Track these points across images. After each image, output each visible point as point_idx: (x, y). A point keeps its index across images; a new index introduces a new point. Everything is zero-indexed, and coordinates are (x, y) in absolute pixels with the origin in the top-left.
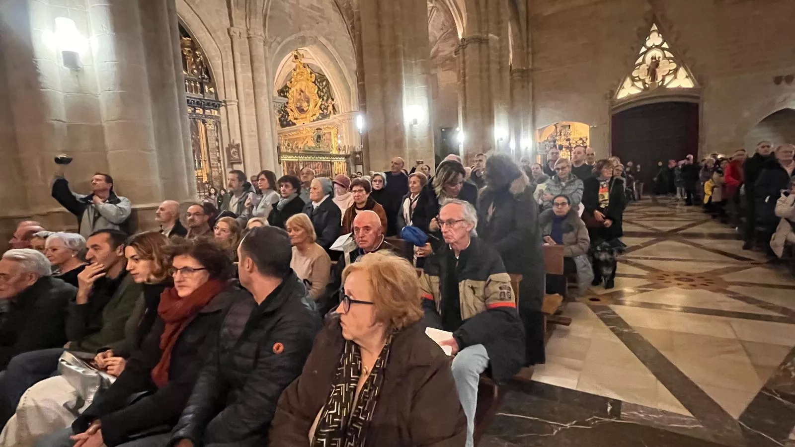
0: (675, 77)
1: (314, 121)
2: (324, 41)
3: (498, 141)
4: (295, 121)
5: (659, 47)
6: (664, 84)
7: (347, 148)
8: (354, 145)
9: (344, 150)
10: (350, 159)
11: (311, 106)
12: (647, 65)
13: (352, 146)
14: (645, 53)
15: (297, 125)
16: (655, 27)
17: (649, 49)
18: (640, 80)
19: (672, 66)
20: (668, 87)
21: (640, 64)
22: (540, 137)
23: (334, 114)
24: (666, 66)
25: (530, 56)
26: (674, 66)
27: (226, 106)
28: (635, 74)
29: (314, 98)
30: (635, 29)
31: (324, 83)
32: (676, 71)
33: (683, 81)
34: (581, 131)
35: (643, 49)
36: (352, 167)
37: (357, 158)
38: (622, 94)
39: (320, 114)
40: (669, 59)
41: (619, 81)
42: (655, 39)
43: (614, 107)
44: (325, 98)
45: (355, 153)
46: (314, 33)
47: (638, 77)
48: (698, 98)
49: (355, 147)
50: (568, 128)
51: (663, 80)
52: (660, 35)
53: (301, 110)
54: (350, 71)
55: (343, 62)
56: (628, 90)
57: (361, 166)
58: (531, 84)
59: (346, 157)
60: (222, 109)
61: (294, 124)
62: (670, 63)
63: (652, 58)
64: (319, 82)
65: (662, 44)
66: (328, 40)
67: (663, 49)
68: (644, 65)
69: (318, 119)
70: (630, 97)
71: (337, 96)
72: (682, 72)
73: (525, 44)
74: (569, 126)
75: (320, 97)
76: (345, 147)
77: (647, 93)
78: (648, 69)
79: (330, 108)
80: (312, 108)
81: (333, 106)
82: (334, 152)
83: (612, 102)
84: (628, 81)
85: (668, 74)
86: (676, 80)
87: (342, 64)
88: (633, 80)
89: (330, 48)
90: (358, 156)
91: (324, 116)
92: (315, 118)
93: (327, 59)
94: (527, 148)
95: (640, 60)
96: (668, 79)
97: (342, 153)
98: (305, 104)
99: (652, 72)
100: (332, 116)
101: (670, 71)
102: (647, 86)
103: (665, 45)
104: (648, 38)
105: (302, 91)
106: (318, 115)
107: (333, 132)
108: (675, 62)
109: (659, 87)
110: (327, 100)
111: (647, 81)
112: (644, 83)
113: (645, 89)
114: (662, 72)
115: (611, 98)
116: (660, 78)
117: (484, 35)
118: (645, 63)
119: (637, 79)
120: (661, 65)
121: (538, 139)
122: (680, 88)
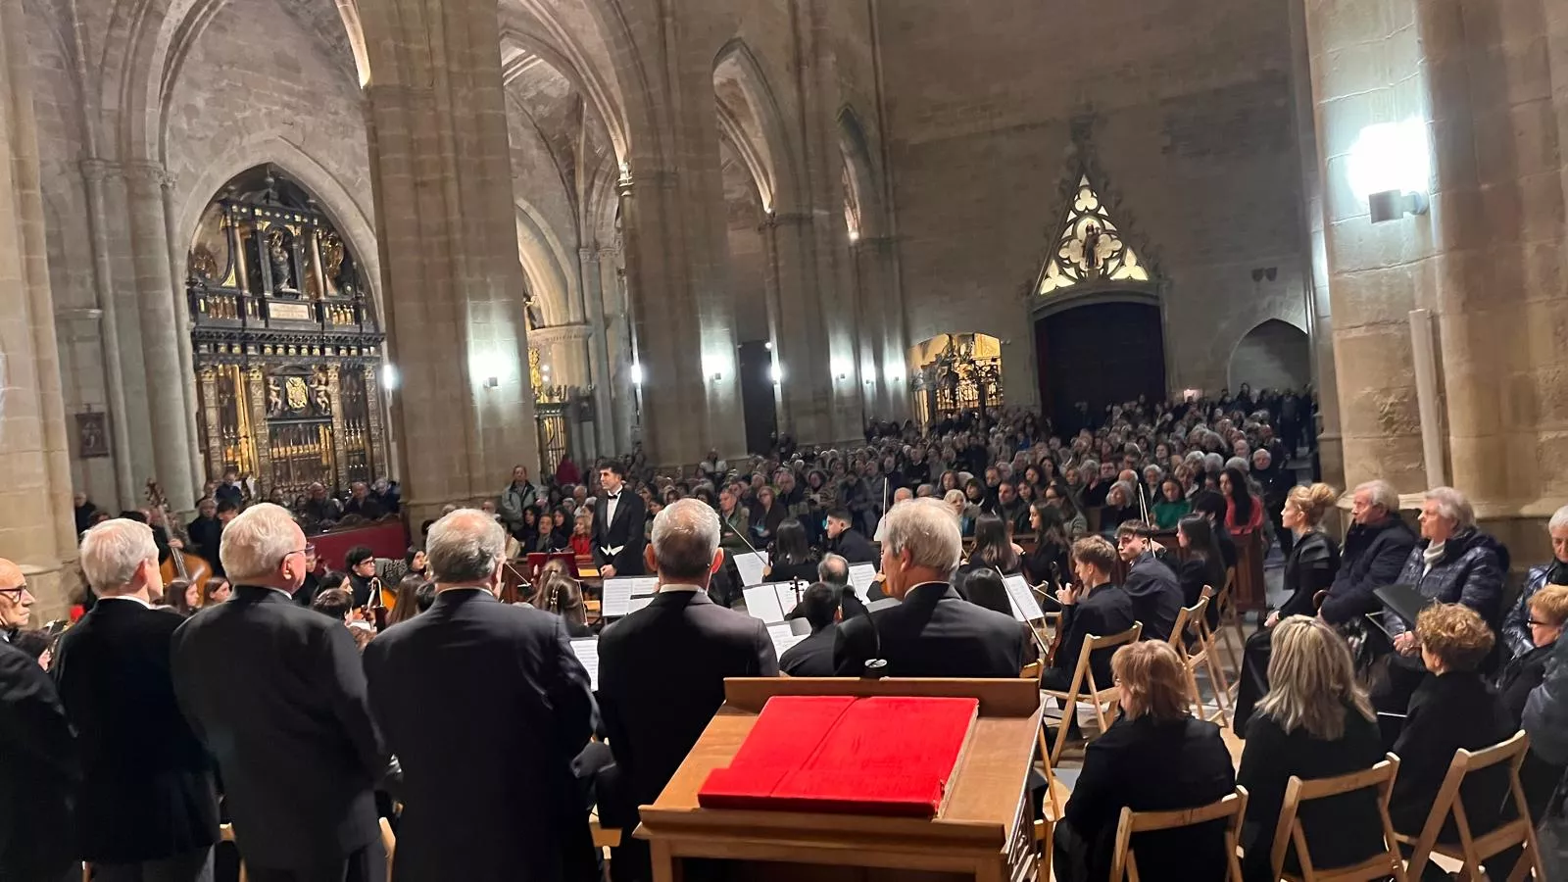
0: (1122, 264)
2: (522, 204)
3: (837, 379)
5: (1094, 213)
6: (1108, 273)
7: (563, 390)
8: (577, 385)
9: (559, 394)
10: (570, 410)
12: (1081, 241)
13: (572, 387)
14: (1075, 222)
16: (1084, 181)
17: (1081, 215)
18: (1072, 264)
19: (1116, 245)
20: (1113, 278)
21: (1070, 239)
22: (924, 357)
23: (534, 327)
24: (1108, 246)
25: (892, 216)
26: (1118, 245)
28: (1063, 254)
30: (1057, 182)
32: (1121, 254)
33: (1132, 270)
34: (987, 349)
35: (1072, 216)
36: (575, 428)
37: (583, 409)
38: (1047, 287)
40: (1109, 233)
41: (1040, 266)
42: (1087, 201)
43: (1036, 308)
45: (579, 399)
47: (1068, 259)
48: (1157, 298)
49: (579, 388)
50: (971, 339)
51: (1105, 267)
52: (1095, 195)
54: (566, 252)
55: (554, 237)
56: (1055, 281)
57: (591, 423)
58: (896, 264)
59: (562, 406)
62: (1112, 239)
63: (1087, 229)
65: (1098, 208)
66: (532, 202)
67: (1100, 218)
68: (1074, 242)
70: (1058, 290)
71: (537, 292)
72: (1130, 256)
73: (881, 195)
74: (973, 335)
76: (559, 388)
77: (1084, 285)
78: (1084, 247)
79: (523, 312)
81: (529, 308)
82: (540, 398)
83: (1032, 303)
84: (1053, 266)
85: (1111, 258)
86: (1123, 269)
87: (551, 239)
88: (1061, 264)
89: (534, 215)
90: (585, 404)
93: (529, 233)
94: (897, 379)
95: (1069, 232)
96: (1112, 265)
97: (556, 400)
99: (1089, 252)
101: (1114, 252)
102: (1083, 274)
103: (1102, 211)
104: (1077, 197)
108: (1118, 239)
109: (1101, 277)
111: (1083, 267)
112: (1078, 271)
113: (1080, 280)
114: (1102, 254)
115: (1029, 294)
116: (1101, 263)
117: (805, 212)
118: (1076, 238)
119: (1067, 262)
120: (1101, 241)
121: (919, 361)
122: (1130, 281)
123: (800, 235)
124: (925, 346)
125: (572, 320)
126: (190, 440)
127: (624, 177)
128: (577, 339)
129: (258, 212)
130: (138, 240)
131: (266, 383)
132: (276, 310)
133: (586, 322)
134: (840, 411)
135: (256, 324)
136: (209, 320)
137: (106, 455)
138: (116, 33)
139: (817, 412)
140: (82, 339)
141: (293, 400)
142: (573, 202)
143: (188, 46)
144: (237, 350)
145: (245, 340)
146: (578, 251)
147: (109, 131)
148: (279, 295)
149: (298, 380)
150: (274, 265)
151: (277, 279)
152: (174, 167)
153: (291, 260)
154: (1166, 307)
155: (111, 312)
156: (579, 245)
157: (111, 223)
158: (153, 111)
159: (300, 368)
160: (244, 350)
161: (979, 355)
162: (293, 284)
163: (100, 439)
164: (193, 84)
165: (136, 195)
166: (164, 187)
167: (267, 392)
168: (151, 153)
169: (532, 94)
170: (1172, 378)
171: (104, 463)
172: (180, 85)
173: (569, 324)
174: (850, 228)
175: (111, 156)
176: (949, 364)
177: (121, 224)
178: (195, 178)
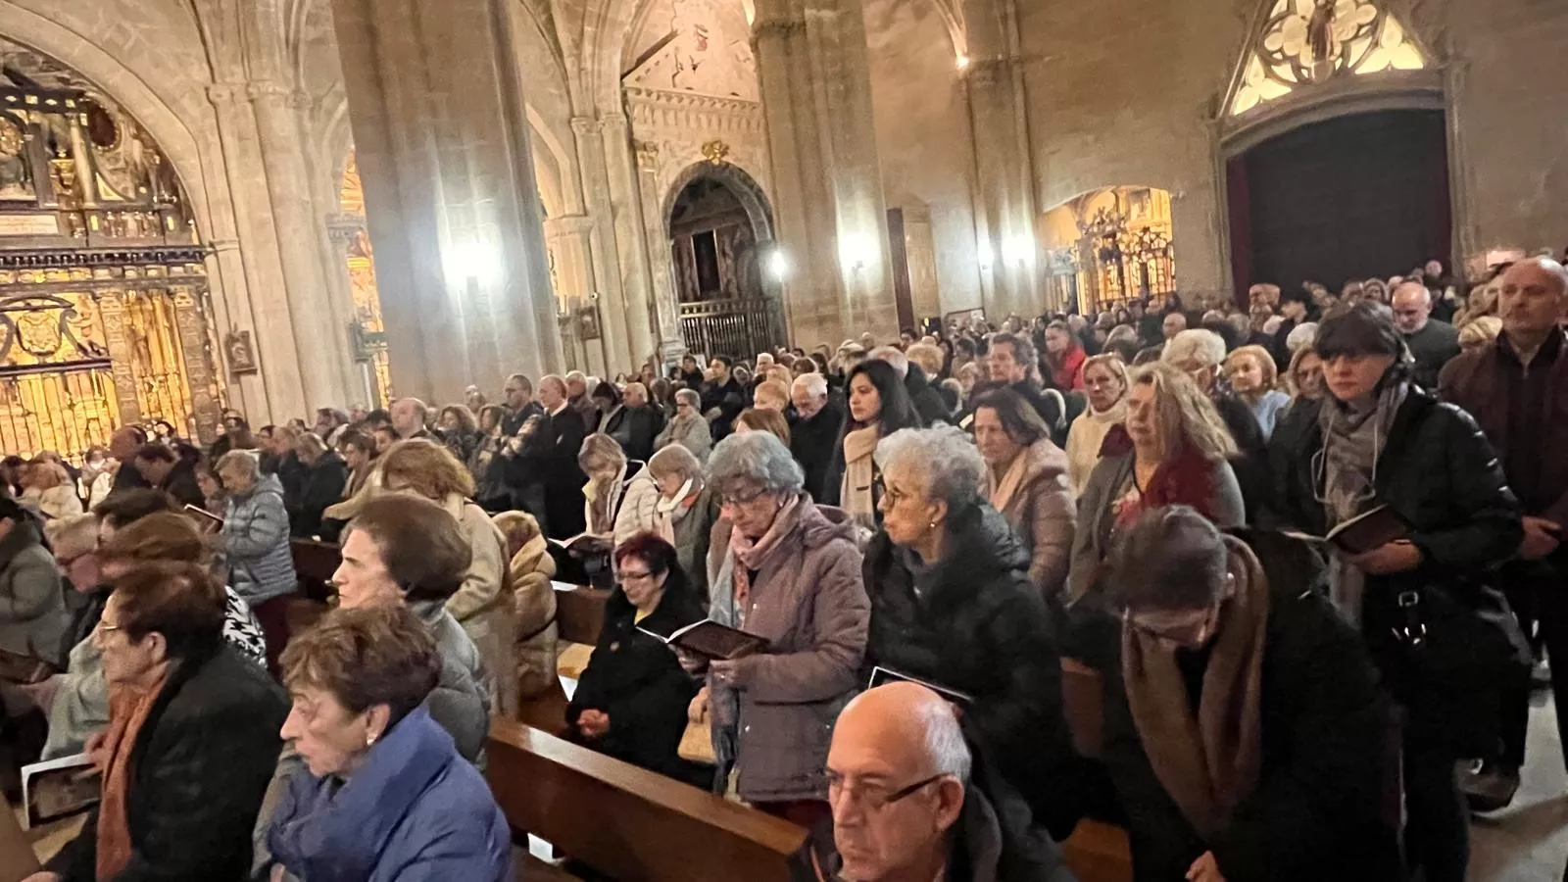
0: (1376, 45)
6: (1350, 65)
8: (578, 294)
12: (1303, 18)
18: (1286, 59)
19: (1367, 13)
20: (1358, 72)
21: (1281, 18)
24: (1349, 16)
25: (1012, 23)
26: (1369, 13)
27: (216, 253)
28: (1271, 44)
32: (1375, 26)
33: (1394, 53)
37: (583, 326)
38: (1243, 103)
41: (1230, 67)
43: (1225, 138)
45: (581, 313)
47: (1281, 50)
48: (1440, 95)
51: (1345, 54)
56: (1257, 91)
57: (598, 342)
58: (1019, 98)
60: (210, 260)
68: (1290, 19)
70: (1265, 106)
72: (1392, 29)
74: (1149, 190)
77: (1308, 91)
78: (1309, 28)
83: (1218, 129)
84: (1255, 65)
85: (1356, 37)
86: (1378, 52)
88: (1268, 60)
90: (588, 318)
95: (1281, 6)
96: (1357, 49)
99: (1318, 37)
101: (1360, 27)
102: (1305, 72)
109: (1337, 74)
111: (1304, 60)
112: (1297, 68)
113: (1303, 82)
114: (1338, 33)
115: (1213, 115)
116: (1338, 50)
117: (795, 17)
118: (1295, 13)
119: (1278, 56)
120: (1339, 15)
121: (1068, 233)
122: (1390, 75)
123: (788, 54)
125: (567, 212)
128: (572, 236)
133: (586, 214)
134: (857, 318)
139: (821, 321)
141: (31, 342)
142: (558, 58)
146: (570, 122)
154: (1455, 108)
156: (572, 115)
161: (1157, 219)
170: (1463, 232)
173: (563, 217)
174: (959, 53)
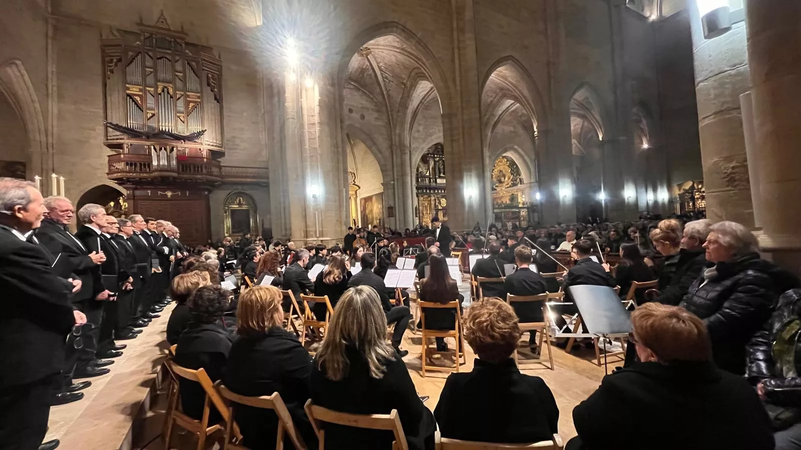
1: (508, 187)
2: (516, 147)
3: (627, 197)
4: (496, 188)
11: (506, 179)
15: (498, 190)
22: (679, 190)
23: (521, 184)
29: (508, 174)
31: (515, 166)
37: (534, 209)
39: (512, 184)
44: (515, 175)
45: (534, 206)
46: (511, 145)
49: (533, 202)
53: (500, 182)
54: (531, 160)
59: (527, 208)
61: (496, 190)
64: (512, 166)
66: (519, 146)
69: (510, 187)
71: (522, 173)
75: (512, 174)
76: (527, 202)
79: (518, 180)
80: (507, 180)
81: (520, 179)
82: (520, 206)
87: (526, 158)
89: (520, 150)
91: (514, 185)
92: (508, 186)
93: (518, 156)
94: (664, 199)
97: (526, 206)
98: (503, 179)
100: (519, 185)
105: (501, 171)
106: (510, 184)
107: (519, 194)
110: (516, 176)
117: (616, 138)
121: (677, 192)
123: (614, 147)
124: (680, 186)
126: (413, 214)
127: (536, 133)
129: (436, 156)
130: (402, 164)
131: (435, 200)
132: (439, 181)
133: (536, 182)
135: (433, 184)
136: (421, 184)
137: (393, 217)
138: (399, 114)
139: (618, 210)
140: (390, 189)
141: (442, 204)
143: (417, 115)
144: (428, 191)
145: (430, 189)
147: (397, 139)
148: (440, 177)
149: (444, 199)
150: (439, 168)
151: (440, 173)
152: (413, 146)
153: (444, 168)
155: (396, 182)
157: (397, 161)
158: (407, 132)
159: (444, 196)
160: (430, 191)
162: (444, 174)
163: (392, 213)
164: (419, 125)
165: (403, 153)
166: (410, 151)
167: (435, 202)
168: (407, 143)
169: (520, 114)
171: (392, 219)
172: (415, 125)
173: (531, 183)
174: (644, 144)
175: (397, 144)
176: (692, 193)
177: (399, 161)
178: (418, 148)
